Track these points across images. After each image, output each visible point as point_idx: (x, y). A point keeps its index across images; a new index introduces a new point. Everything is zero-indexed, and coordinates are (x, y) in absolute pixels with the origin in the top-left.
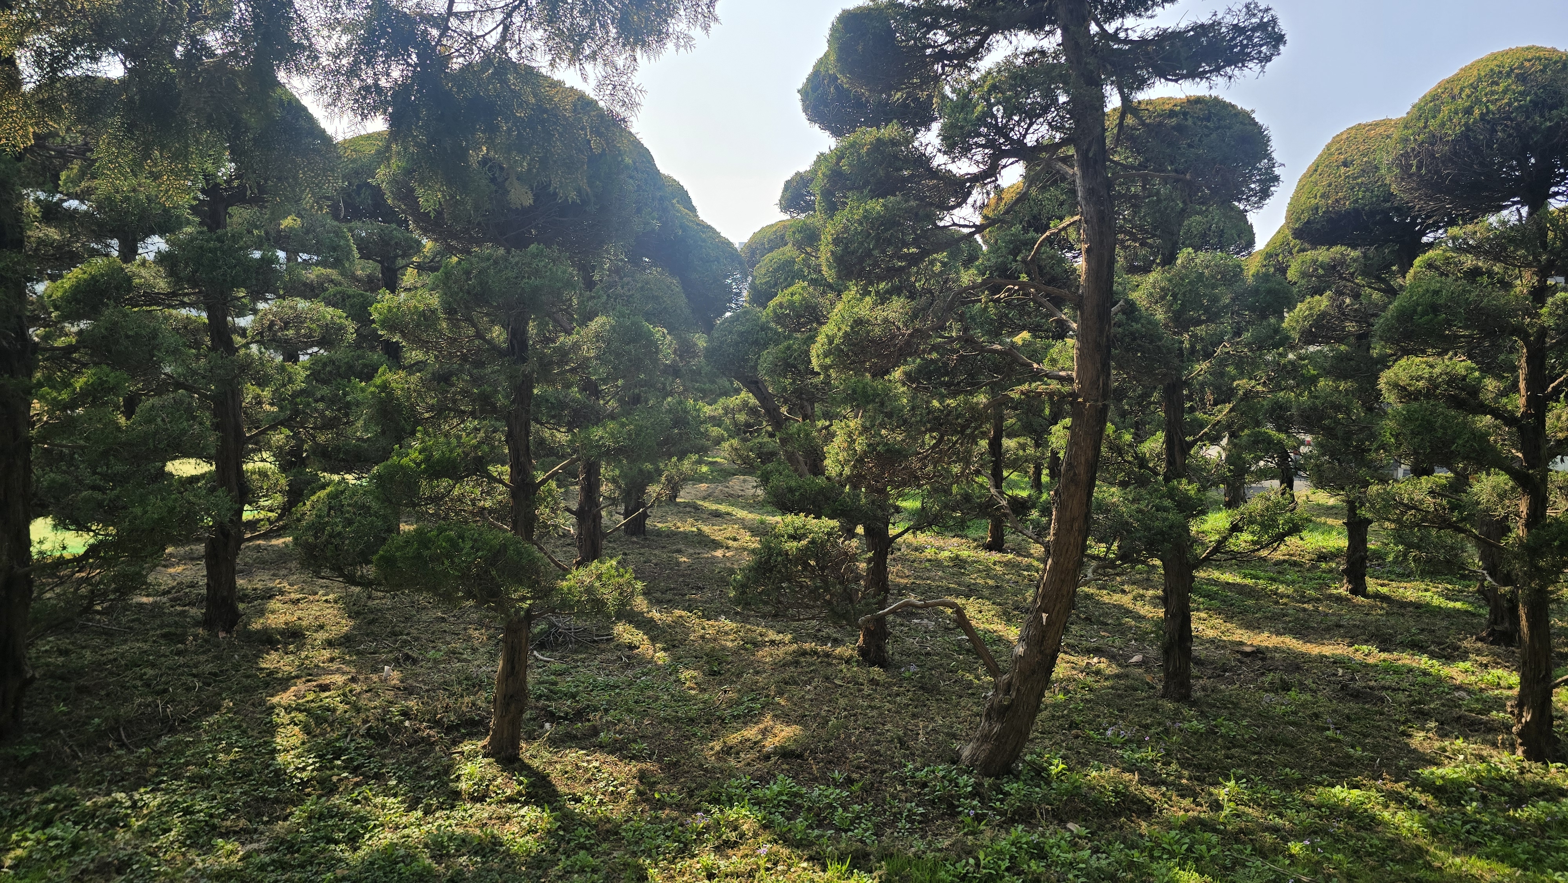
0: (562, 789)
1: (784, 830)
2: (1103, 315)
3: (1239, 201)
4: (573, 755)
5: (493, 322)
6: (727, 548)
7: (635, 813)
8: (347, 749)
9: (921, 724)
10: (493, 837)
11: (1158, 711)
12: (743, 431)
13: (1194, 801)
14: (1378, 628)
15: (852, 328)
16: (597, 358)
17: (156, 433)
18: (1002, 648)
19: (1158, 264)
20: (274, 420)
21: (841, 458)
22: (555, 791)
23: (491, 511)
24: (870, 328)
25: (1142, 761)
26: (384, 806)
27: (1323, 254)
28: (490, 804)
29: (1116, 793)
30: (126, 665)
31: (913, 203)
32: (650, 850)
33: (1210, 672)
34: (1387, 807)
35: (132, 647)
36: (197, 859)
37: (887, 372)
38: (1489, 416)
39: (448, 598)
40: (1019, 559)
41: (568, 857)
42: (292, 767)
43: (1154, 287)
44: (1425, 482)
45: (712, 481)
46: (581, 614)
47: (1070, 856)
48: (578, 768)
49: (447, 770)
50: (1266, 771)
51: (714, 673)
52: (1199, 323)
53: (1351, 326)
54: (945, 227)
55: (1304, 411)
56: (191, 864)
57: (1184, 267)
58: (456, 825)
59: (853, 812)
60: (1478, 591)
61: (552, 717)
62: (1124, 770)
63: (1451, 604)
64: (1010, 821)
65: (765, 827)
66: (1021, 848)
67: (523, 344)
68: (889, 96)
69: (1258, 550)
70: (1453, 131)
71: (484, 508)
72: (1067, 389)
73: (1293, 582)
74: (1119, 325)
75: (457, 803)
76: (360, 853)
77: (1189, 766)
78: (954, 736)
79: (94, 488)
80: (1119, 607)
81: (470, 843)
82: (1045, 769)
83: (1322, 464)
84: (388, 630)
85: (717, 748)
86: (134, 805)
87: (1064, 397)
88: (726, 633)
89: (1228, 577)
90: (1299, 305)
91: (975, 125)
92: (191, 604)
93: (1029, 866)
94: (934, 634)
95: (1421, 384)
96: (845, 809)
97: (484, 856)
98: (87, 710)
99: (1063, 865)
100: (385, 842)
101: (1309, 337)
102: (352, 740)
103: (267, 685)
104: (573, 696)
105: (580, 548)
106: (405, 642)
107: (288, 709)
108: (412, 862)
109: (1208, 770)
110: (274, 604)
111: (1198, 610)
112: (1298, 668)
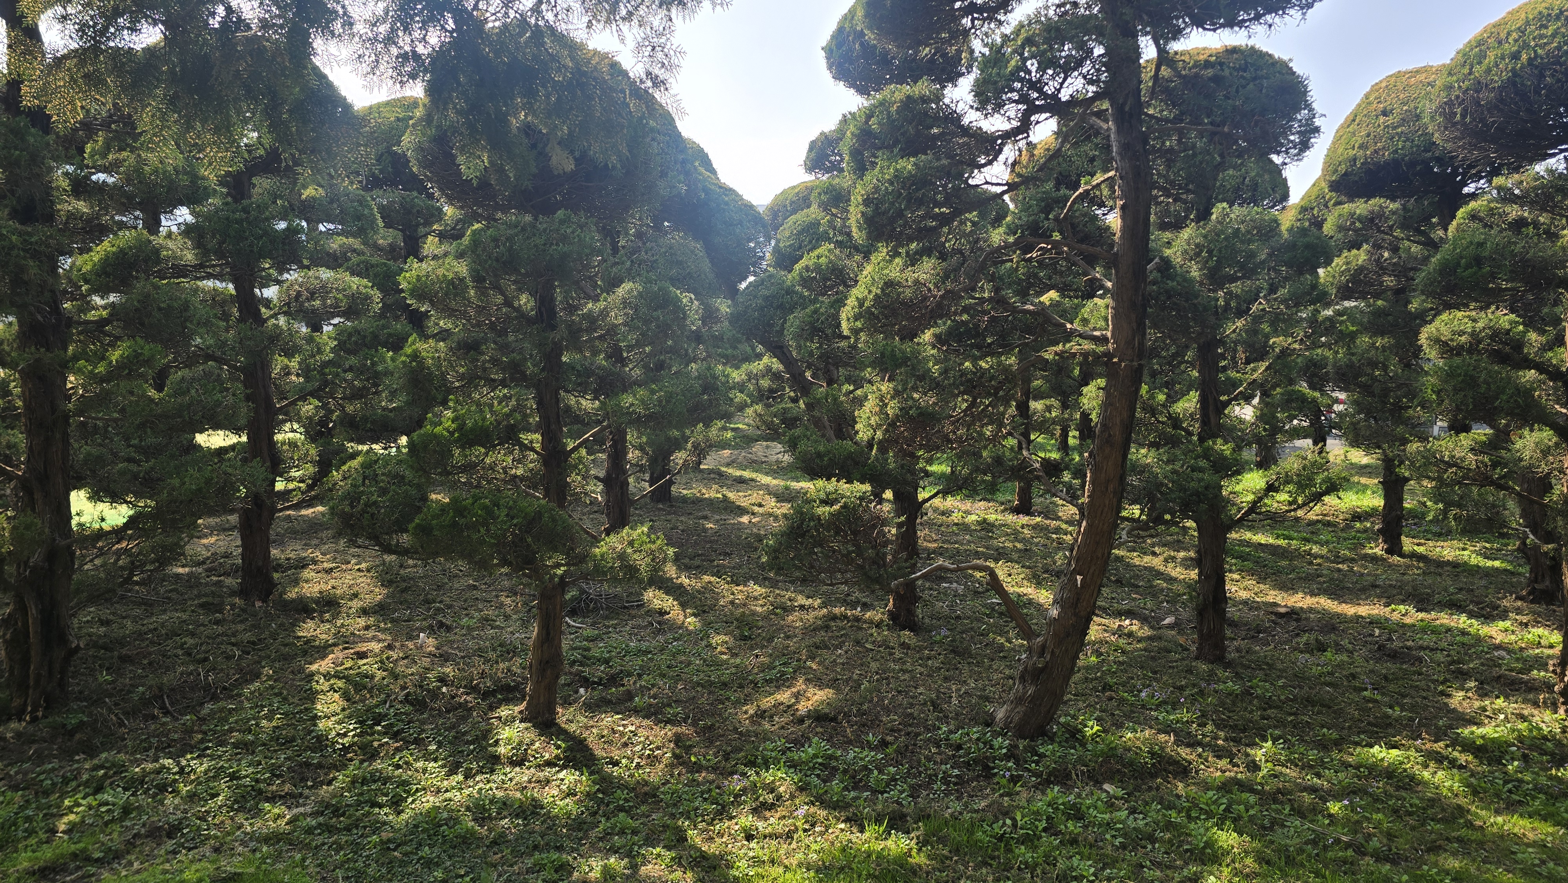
0: (599, 753)
1: (821, 792)
2: (1139, 273)
3: (1278, 153)
4: (608, 720)
5: (520, 290)
6: (753, 514)
7: (672, 776)
8: (386, 715)
9: (954, 687)
10: (533, 799)
11: (1192, 673)
12: (765, 396)
13: (1231, 761)
14: (1415, 588)
15: (882, 289)
16: (625, 324)
17: (190, 405)
18: (1032, 611)
19: (1192, 220)
20: (301, 391)
21: (872, 422)
22: (592, 755)
23: (522, 478)
24: (901, 290)
25: (1177, 722)
26: (425, 771)
27: (1361, 207)
28: (529, 768)
29: (1152, 754)
30: (167, 634)
31: (945, 162)
32: (689, 812)
33: (1244, 633)
34: (1426, 766)
35: (171, 617)
36: (246, 823)
37: (916, 335)
38: (1533, 371)
39: (483, 565)
40: (1048, 522)
41: (608, 819)
42: (334, 733)
43: (1189, 244)
44: (1466, 441)
45: (734, 448)
46: (615, 580)
47: (1107, 816)
48: (614, 732)
49: (486, 734)
50: (1303, 732)
51: (745, 638)
52: (1233, 279)
53: (1389, 281)
54: (977, 186)
55: (1340, 368)
56: (239, 828)
57: (1218, 222)
58: (497, 788)
59: (888, 775)
60: (1518, 549)
61: (586, 682)
62: (1160, 731)
63: (1490, 563)
64: (1045, 783)
65: (801, 789)
66: (1057, 809)
67: (552, 313)
68: (917, 52)
69: (1295, 510)
70: (1498, 78)
71: (515, 477)
72: (1101, 349)
73: (1327, 542)
74: (1154, 283)
75: (496, 767)
76: (404, 816)
77: (1225, 727)
78: (987, 699)
79: (130, 460)
80: (1151, 569)
81: (511, 806)
82: (1080, 731)
83: (1359, 422)
84: (421, 598)
85: (751, 712)
86: (181, 771)
87: (1099, 357)
88: (756, 599)
89: (1261, 538)
90: (1336, 260)
91: (1010, 80)
92: (226, 574)
93: (1066, 827)
94: (963, 597)
95: (1463, 339)
96: (881, 772)
97: (525, 819)
98: (131, 679)
99: (1100, 825)
100: (427, 806)
101: (1346, 293)
102: (391, 706)
103: (305, 653)
104: (607, 661)
105: (608, 515)
106: (438, 610)
107: (327, 676)
108: (455, 824)
109: (1244, 730)
110: (307, 574)
111: (1231, 571)
112: (1334, 629)
